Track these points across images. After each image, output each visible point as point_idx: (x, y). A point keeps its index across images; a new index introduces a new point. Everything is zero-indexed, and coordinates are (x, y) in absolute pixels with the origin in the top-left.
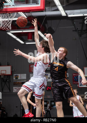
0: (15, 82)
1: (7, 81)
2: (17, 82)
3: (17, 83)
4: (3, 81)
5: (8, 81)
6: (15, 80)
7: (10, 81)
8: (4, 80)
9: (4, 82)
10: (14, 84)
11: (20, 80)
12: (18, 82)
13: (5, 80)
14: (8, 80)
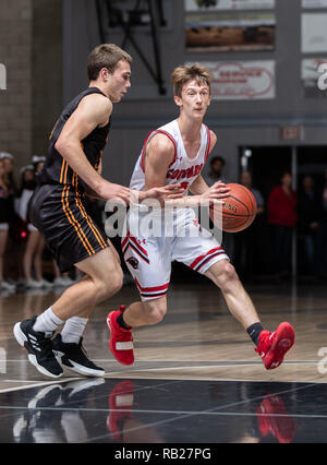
0: (195, 30)
1: (139, 23)
2: (208, 29)
3: (212, 35)
4: (112, 25)
5: (146, 18)
6: (193, 13)
7: (163, 23)
8: (119, 14)
9: (118, 29)
10: (190, 44)
11: (233, 13)
12: (220, 30)
13: (126, 18)
14: (150, 12)
